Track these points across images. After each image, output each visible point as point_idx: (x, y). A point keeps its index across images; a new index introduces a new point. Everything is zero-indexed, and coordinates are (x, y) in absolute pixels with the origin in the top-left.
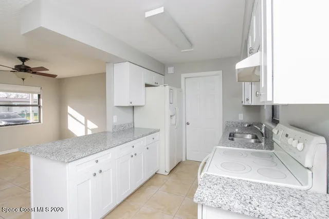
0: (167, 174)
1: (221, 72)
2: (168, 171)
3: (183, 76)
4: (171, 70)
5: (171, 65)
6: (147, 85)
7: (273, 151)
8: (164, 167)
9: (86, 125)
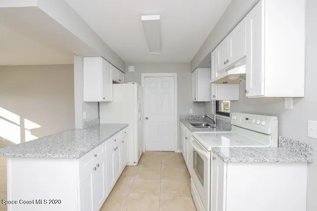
0: (136, 164)
1: (175, 74)
2: (137, 161)
3: (143, 75)
4: (131, 69)
5: (131, 64)
6: (114, 82)
7: (231, 132)
8: (133, 159)
9: (22, 125)
